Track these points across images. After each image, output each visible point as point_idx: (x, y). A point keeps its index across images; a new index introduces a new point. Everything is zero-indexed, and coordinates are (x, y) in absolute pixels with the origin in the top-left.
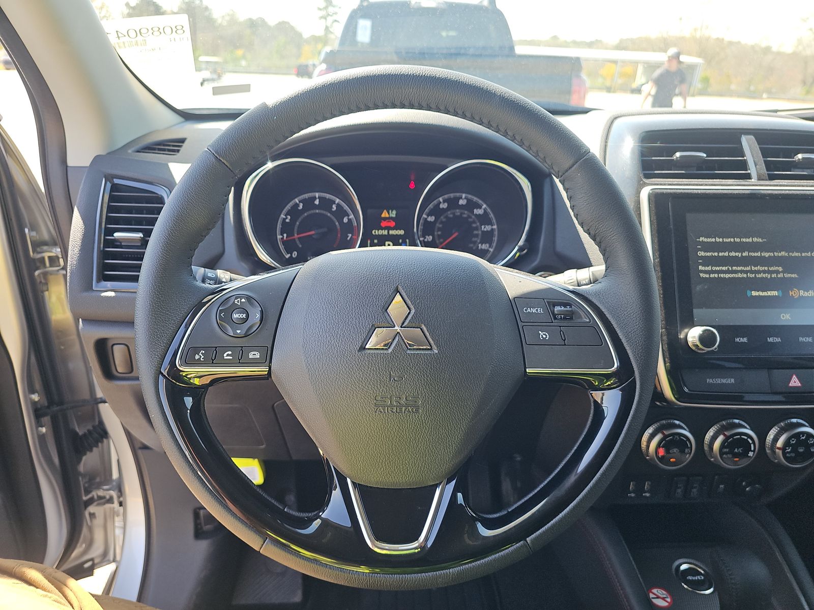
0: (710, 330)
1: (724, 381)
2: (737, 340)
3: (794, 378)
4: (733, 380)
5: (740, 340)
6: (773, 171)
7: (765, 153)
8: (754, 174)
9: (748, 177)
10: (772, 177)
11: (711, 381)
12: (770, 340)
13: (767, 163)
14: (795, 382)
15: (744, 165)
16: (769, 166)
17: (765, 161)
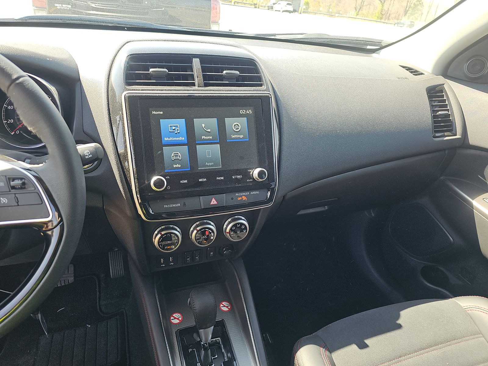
0: (160, 179)
1: (174, 205)
2: (182, 182)
3: (213, 200)
4: (179, 205)
5: (183, 182)
6: (208, 81)
7: (204, 69)
8: (197, 84)
9: (193, 85)
10: (206, 85)
11: (167, 206)
12: (200, 180)
13: (204, 76)
14: (214, 202)
15: (192, 77)
16: (205, 77)
17: (203, 75)
